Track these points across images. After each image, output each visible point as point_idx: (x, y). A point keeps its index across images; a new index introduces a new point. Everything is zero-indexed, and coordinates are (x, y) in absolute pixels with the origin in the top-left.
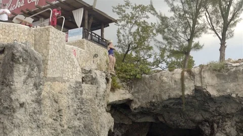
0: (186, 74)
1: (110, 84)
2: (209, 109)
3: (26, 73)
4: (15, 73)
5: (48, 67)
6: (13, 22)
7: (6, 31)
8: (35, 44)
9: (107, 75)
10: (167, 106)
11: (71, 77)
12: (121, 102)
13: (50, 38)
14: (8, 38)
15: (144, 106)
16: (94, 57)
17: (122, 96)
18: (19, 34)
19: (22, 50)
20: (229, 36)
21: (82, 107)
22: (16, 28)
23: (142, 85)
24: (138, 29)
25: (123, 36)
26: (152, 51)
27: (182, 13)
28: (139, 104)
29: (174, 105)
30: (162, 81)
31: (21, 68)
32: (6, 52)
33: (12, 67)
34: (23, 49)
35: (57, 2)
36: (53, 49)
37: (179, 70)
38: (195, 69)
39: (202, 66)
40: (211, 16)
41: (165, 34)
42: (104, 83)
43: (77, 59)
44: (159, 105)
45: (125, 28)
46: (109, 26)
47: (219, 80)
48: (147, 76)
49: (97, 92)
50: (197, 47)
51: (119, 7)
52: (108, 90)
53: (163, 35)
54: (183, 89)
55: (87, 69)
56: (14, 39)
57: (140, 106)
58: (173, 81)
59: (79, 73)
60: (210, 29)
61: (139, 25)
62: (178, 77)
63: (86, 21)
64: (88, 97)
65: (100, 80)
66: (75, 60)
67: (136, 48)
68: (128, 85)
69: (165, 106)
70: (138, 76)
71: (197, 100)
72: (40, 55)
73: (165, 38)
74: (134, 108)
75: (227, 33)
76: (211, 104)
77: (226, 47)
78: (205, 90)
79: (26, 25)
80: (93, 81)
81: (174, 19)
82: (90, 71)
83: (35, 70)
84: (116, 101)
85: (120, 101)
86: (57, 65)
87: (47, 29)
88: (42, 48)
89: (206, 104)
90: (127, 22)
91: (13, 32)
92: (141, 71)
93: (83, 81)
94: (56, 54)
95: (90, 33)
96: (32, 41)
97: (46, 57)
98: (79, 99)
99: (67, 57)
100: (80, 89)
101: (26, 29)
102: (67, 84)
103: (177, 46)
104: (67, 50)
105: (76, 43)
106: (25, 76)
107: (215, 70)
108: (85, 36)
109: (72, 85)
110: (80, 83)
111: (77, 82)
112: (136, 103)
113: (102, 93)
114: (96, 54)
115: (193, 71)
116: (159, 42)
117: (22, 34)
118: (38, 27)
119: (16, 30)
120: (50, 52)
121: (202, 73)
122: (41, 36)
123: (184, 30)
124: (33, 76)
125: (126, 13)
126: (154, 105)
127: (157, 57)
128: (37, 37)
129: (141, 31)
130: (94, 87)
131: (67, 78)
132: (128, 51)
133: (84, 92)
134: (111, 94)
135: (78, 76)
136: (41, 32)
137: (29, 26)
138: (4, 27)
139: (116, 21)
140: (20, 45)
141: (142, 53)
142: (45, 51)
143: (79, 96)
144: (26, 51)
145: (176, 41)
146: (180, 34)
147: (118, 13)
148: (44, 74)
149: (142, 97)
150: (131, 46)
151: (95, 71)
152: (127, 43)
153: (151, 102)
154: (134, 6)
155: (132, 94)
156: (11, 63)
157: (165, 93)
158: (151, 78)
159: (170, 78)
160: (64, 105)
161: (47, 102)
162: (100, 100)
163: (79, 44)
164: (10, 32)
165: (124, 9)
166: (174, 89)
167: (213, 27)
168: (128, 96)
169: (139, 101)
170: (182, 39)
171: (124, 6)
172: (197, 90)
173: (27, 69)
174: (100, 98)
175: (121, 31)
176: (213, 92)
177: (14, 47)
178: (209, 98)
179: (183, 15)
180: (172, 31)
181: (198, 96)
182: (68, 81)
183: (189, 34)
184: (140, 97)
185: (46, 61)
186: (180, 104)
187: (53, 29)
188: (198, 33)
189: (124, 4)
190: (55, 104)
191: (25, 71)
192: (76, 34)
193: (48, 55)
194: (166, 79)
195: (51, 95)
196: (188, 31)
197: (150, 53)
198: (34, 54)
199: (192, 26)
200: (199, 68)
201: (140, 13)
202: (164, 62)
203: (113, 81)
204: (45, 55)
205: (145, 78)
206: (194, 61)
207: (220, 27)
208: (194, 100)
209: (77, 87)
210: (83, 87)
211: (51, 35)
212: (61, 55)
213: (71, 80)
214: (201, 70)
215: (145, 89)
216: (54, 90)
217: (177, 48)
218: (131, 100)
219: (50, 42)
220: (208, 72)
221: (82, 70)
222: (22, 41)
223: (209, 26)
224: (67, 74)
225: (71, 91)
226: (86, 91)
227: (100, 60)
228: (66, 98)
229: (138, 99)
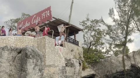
0: (125, 57)
1: (82, 66)
4: (28, 64)
5: (46, 59)
6: (25, 36)
7: (22, 41)
8: (38, 47)
9: (79, 61)
10: (116, 76)
11: (59, 64)
13: (46, 43)
14: (23, 45)
17: (89, 73)
18: (29, 42)
19: (31, 51)
22: (27, 38)
23: (100, 65)
24: (95, 33)
25: (87, 38)
27: (120, 23)
28: (99, 77)
29: (120, 76)
30: (112, 62)
31: (31, 61)
32: (22, 52)
33: (26, 61)
35: (48, 22)
36: (48, 49)
37: (121, 55)
38: (131, 55)
39: (134, 52)
40: (137, 23)
42: (78, 66)
43: (62, 53)
44: (111, 76)
45: (88, 33)
46: (78, 33)
48: (103, 60)
49: (75, 72)
50: (130, 41)
51: (83, 22)
52: (81, 70)
53: (110, 36)
54: (124, 66)
55: (68, 59)
56: (26, 45)
58: (118, 62)
59: (64, 61)
60: (137, 30)
61: (95, 31)
62: (121, 59)
64: (70, 75)
65: (76, 65)
66: (61, 54)
67: (94, 44)
68: (92, 66)
70: (97, 60)
71: (133, 72)
72: (41, 53)
73: (111, 37)
78: (137, 66)
79: (32, 36)
80: (72, 65)
81: (115, 26)
82: (70, 60)
83: (39, 61)
84: (86, 76)
85: (88, 75)
86: (51, 58)
87: (44, 38)
88: (42, 49)
89: (139, 74)
90: (89, 30)
91: (25, 41)
92: (99, 57)
93: (66, 66)
94: (50, 51)
95: (68, 38)
96: (36, 45)
97: (45, 54)
98: (65, 76)
99: (56, 52)
100: (65, 71)
101: (32, 39)
102: (58, 68)
104: (56, 49)
106: (34, 65)
109: (60, 68)
111: (63, 67)
112: (97, 76)
113: (77, 72)
114: (72, 50)
115: (129, 55)
116: (108, 40)
117: (30, 42)
119: (27, 40)
120: (47, 51)
121: (135, 56)
122: (41, 42)
123: (121, 32)
124: (38, 65)
125: (87, 25)
126: (108, 77)
127: (107, 48)
128: (39, 43)
129: (97, 34)
130: (73, 69)
131: (57, 65)
132: (90, 46)
133: (67, 72)
134: (83, 72)
135: (63, 63)
136: (41, 40)
137: (34, 37)
138: (20, 38)
139: (82, 30)
140: (30, 48)
141: (98, 47)
142: (43, 50)
143: (65, 75)
144: (33, 51)
145: (118, 38)
146: (120, 34)
147: (83, 26)
148: (44, 63)
149: (101, 72)
150: (92, 43)
151: (73, 59)
152: (89, 42)
153: (106, 75)
154: (92, 20)
155: (95, 71)
156: (26, 58)
157: (114, 69)
158: (105, 61)
159: (116, 60)
162: (77, 76)
164: (24, 41)
165: (86, 22)
166: (119, 67)
167: (139, 29)
168: (93, 72)
169: (99, 75)
170: (121, 37)
171: (86, 21)
172: (133, 66)
173: (35, 61)
174: (77, 75)
175: (86, 35)
177: (26, 49)
179: (121, 23)
180: (115, 33)
181: (133, 70)
182: (58, 66)
183: (125, 34)
184: (100, 73)
185: (45, 56)
186: (123, 75)
187: (47, 37)
188: (130, 33)
189: (86, 20)
191: (33, 63)
193: (46, 52)
194: (114, 61)
195: (49, 75)
196: (124, 32)
197: (103, 46)
198: (38, 52)
199: (126, 29)
200: (132, 53)
201: (95, 24)
202: (111, 51)
203: (83, 64)
204: (44, 52)
205: (101, 61)
206: (129, 49)
208: (131, 72)
209: (63, 69)
210: (67, 69)
211: (46, 41)
212: (53, 52)
213: (59, 66)
214: (134, 54)
215: (102, 67)
216: (50, 72)
217: (118, 42)
218: (95, 75)
219: (46, 45)
220: (138, 55)
221: (65, 59)
222: (31, 45)
223: (136, 29)
224: (57, 63)
225: (60, 72)
226: (69, 71)
227: (75, 53)
228: (57, 76)
229: (99, 73)
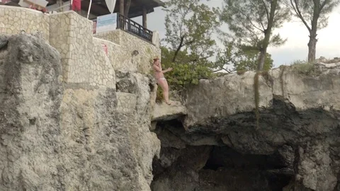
0: (260, 78)
1: (155, 93)
2: (293, 127)
3: (38, 77)
4: (23, 77)
5: (69, 68)
6: (19, 6)
7: (10, 18)
8: (51, 37)
9: (150, 80)
10: (235, 123)
11: (100, 82)
12: (171, 118)
13: (72, 28)
14: (13, 28)
15: (203, 123)
16: (132, 55)
17: (172, 109)
18: (29, 22)
19: (32, 45)
20: (321, 25)
21: (116, 125)
22: (24, 13)
23: (200, 94)
24: (195, 16)
25: (174, 25)
26: (214, 46)
28: (196, 120)
29: (244, 121)
30: (228, 88)
31: (31, 69)
32: (10, 48)
33: (18, 69)
34: (34, 43)
36: (76, 44)
37: (250, 74)
38: (274, 72)
39: (283, 68)
41: (233, 23)
42: (146, 91)
43: (110, 57)
44: (223, 121)
45: (177, 14)
46: (153, 11)
47: (307, 87)
48: (207, 81)
49: (137, 104)
50: (277, 41)
52: (153, 101)
53: (230, 23)
54: (257, 98)
55: (123, 71)
56: (21, 29)
57: (197, 124)
58: (243, 89)
59: (112, 77)
60: (295, 15)
61: (196, 10)
62: (249, 82)
63: (122, 5)
64: (124, 110)
65: (142, 88)
66: (107, 58)
67: (191, 42)
68: (180, 94)
69: (232, 124)
70: (194, 81)
71: (277, 115)
72: (58, 52)
73: (233, 28)
74: (188, 125)
75: (318, 21)
76: (296, 121)
77: (317, 40)
78: (287, 101)
79: (37, 9)
80: (132, 88)
82: (127, 75)
83: (51, 72)
84: (163, 116)
85: (169, 116)
86: (80, 65)
87: (67, 15)
88: (60, 42)
89: (289, 121)
90: (180, 6)
91: (20, 19)
92: (199, 74)
93: (117, 88)
94: (80, 51)
95: (127, 20)
96: (46, 32)
97: (66, 54)
98: (112, 113)
99: (95, 54)
100: (113, 100)
101: (37, 15)
102: (96, 92)
103: (249, 39)
104: (95, 45)
105: (107, 35)
106: (37, 81)
107: (302, 73)
108: (120, 25)
109: (102, 94)
110: (113, 90)
111: (109, 90)
112: (191, 119)
113: (144, 105)
114: (135, 51)
115: (271, 74)
116: (224, 34)
117: (32, 22)
118: (55, 13)
119: (23, 17)
120: (71, 48)
121: (284, 77)
122: (59, 25)
123: (258, 17)
124: (48, 81)
126: (216, 122)
127: (221, 55)
128: (54, 26)
129: (199, 19)
130: (133, 96)
131: (94, 84)
132: (181, 46)
133: (119, 104)
134: (157, 106)
135: (110, 81)
136: (59, 19)
137: (42, 11)
138: (7, 12)
139: (163, 5)
140: (30, 37)
141: (200, 50)
142: (64, 46)
143: (112, 109)
144: (38, 46)
145: (249, 32)
146: (254, 23)
148: (64, 78)
149: (200, 111)
150: (184, 39)
151: (135, 74)
152: (179, 35)
153: (212, 118)
155: (186, 106)
156: (17, 62)
157: (232, 105)
158: (213, 84)
159: (239, 84)
160: (91, 121)
161: (68, 117)
162: (142, 114)
163: (112, 36)
164: (16, 19)
166: (244, 100)
167: (300, 12)
168: (180, 109)
169: (195, 115)
172: (277, 101)
173: (40, 71)
174: (141, 112)
175: (171, 19)
176: (299, 104)
177: (21, 40)
178: (293, 112)
180: (242, 18)
181: (278, 110)
182: (97, 88)
183: (266, 23)
184: (197, 111)
185: (66, 60)
186: (253, 120)
187: (75, 16)
188: (278, 21)
190: (78, 119)
191: (36, 74)
192: (108, 23)
193: (69, 51)
194: (233, 85)
195: (73, 108)
196: (265, 19)
197: (210, 49)
198: (48, 50)
199: (269, 11)
200: (279, 69)
202: (230, 62)
204: (65, 51)
205: (203, 84)
206: (272, 61)
207: (309, 12)
208: (272, 116)
209: (109, 97)
210: (117, 97)
211: (72, 23)
212: (87, 52)
213: (100, 87)
214: (282, 73)
215: (204, 99)
216: (77, 100)
217: (249, 42)
218: (185, 115)
219: (72, 33)
220: (291, 75)
221: (116, 73)
222: (32, 32)
223: (293, 12)
224: (95, 79)
225: (101, 102)
226: (122, 101)
227: (141, 58)
228: (94, 111)
229: (195, 113)
